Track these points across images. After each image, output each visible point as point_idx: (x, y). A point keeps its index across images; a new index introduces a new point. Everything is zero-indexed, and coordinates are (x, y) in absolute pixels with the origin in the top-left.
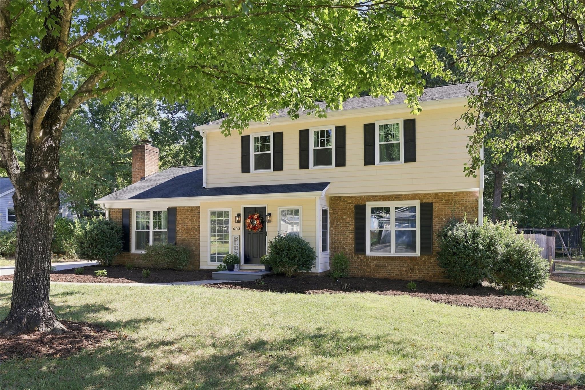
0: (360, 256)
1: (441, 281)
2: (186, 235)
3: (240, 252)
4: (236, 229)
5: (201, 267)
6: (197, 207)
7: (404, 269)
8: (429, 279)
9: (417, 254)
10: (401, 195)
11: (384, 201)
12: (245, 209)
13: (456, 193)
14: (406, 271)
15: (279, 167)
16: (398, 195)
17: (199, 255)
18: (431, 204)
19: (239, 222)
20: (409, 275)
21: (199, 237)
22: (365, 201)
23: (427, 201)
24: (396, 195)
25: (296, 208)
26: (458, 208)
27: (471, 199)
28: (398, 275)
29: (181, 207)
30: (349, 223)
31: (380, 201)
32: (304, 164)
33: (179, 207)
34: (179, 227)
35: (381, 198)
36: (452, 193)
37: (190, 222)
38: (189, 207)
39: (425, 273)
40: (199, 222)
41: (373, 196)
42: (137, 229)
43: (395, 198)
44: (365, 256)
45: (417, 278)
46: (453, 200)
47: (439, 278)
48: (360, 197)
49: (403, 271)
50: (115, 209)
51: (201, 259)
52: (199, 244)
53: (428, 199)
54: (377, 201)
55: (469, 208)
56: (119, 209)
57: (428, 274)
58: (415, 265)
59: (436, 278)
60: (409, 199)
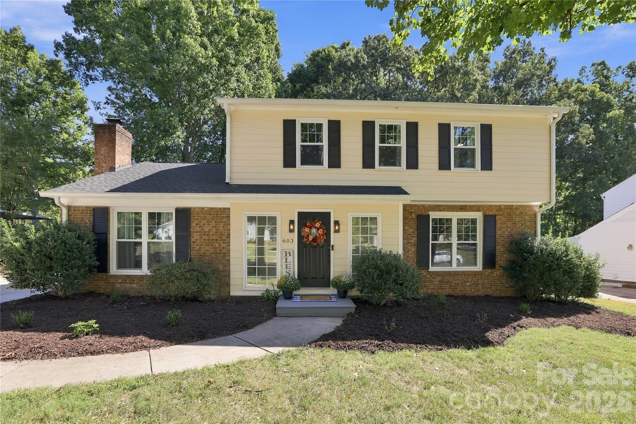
0: (423, 272)
1: (503, 295)
2: (208, 248)
3: (294, 272)
4: (288, 241)
5: (233, 293)
6: (225, 209)
7: (468, 284)
8: (491, 293)
9: (479, 267)
10: (466, 206)
11: (448, 211)
12: (300, 214)
13: (517, 206)
14: (470, 286)
15: (335, 162)
16: (463, 206)
17: (229, 276)
18: (495, 216)
19: (291, 231)
20: (473, 290)
21: (229, 251)
22: (429, 211)
23: (491, 213)
24: (460, 206)
25: (373, 215)
26: (518, 221)
27: (529, 213)
28: (462, 291)
29: (199, 208)
30: (410, 234)
31: (444, 211)
32: (368, 163)
33: (195, 208)
34: (195, 236)
35: (445, 208)
36: (513, 206)
37: (214, 229)
38: (212, 209)
39: (487, 288)
40: (229, 230)
41: (437, 206)
42: (118, 238)
43: (460, 209)
44: (428, 272)
45: (480, 293)
46: (514, 213)
47: (501, 292)
48: (423, 206)
49: (467, 286)
50: (78, 207)
51: (232, 281)
52: (229, 261)
53: (491, 211)
54: (441, 211)
55: (528, 222)
56: (86, 207)
57: (491, 288)
58: (479, 280)
59: (498, 292)
60: (473, 211)
